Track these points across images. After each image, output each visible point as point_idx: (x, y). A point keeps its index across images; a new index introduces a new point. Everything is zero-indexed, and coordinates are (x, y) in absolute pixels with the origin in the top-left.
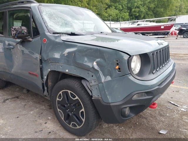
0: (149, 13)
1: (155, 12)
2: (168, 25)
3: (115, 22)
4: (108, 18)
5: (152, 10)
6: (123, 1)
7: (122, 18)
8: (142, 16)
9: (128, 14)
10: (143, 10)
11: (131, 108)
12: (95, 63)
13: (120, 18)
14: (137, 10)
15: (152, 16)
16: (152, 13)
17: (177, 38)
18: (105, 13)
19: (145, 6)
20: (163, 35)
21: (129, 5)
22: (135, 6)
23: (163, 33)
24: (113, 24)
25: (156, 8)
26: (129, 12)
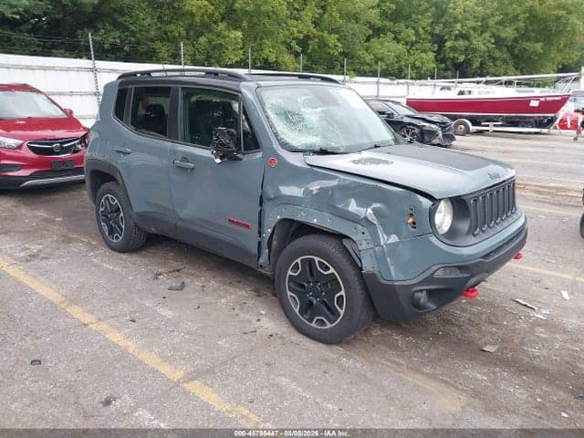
0: (497, 54)
1: (516, 52)
2: (551, 99)
3: (391, 79)
4: (371, 66)
5: (507, 47)
6: (420, 17)
7: (414, 67)
8: (476, 64)
9: (432, 55)
10: (481, 44)
11: (430, 292)
12: (370, 211)
13: (407, 66)
14: (461, 43)
15: (507, 63)
16: (506, 56)
17: (576, 139)
18: (364, 52)
19: (487, 35)
20: (537, 127)
21: (438, 29)
22: (457, 32)
23: (536, 121)
24: (384, 84)
25: (520, 42)
26: (436, 49)
